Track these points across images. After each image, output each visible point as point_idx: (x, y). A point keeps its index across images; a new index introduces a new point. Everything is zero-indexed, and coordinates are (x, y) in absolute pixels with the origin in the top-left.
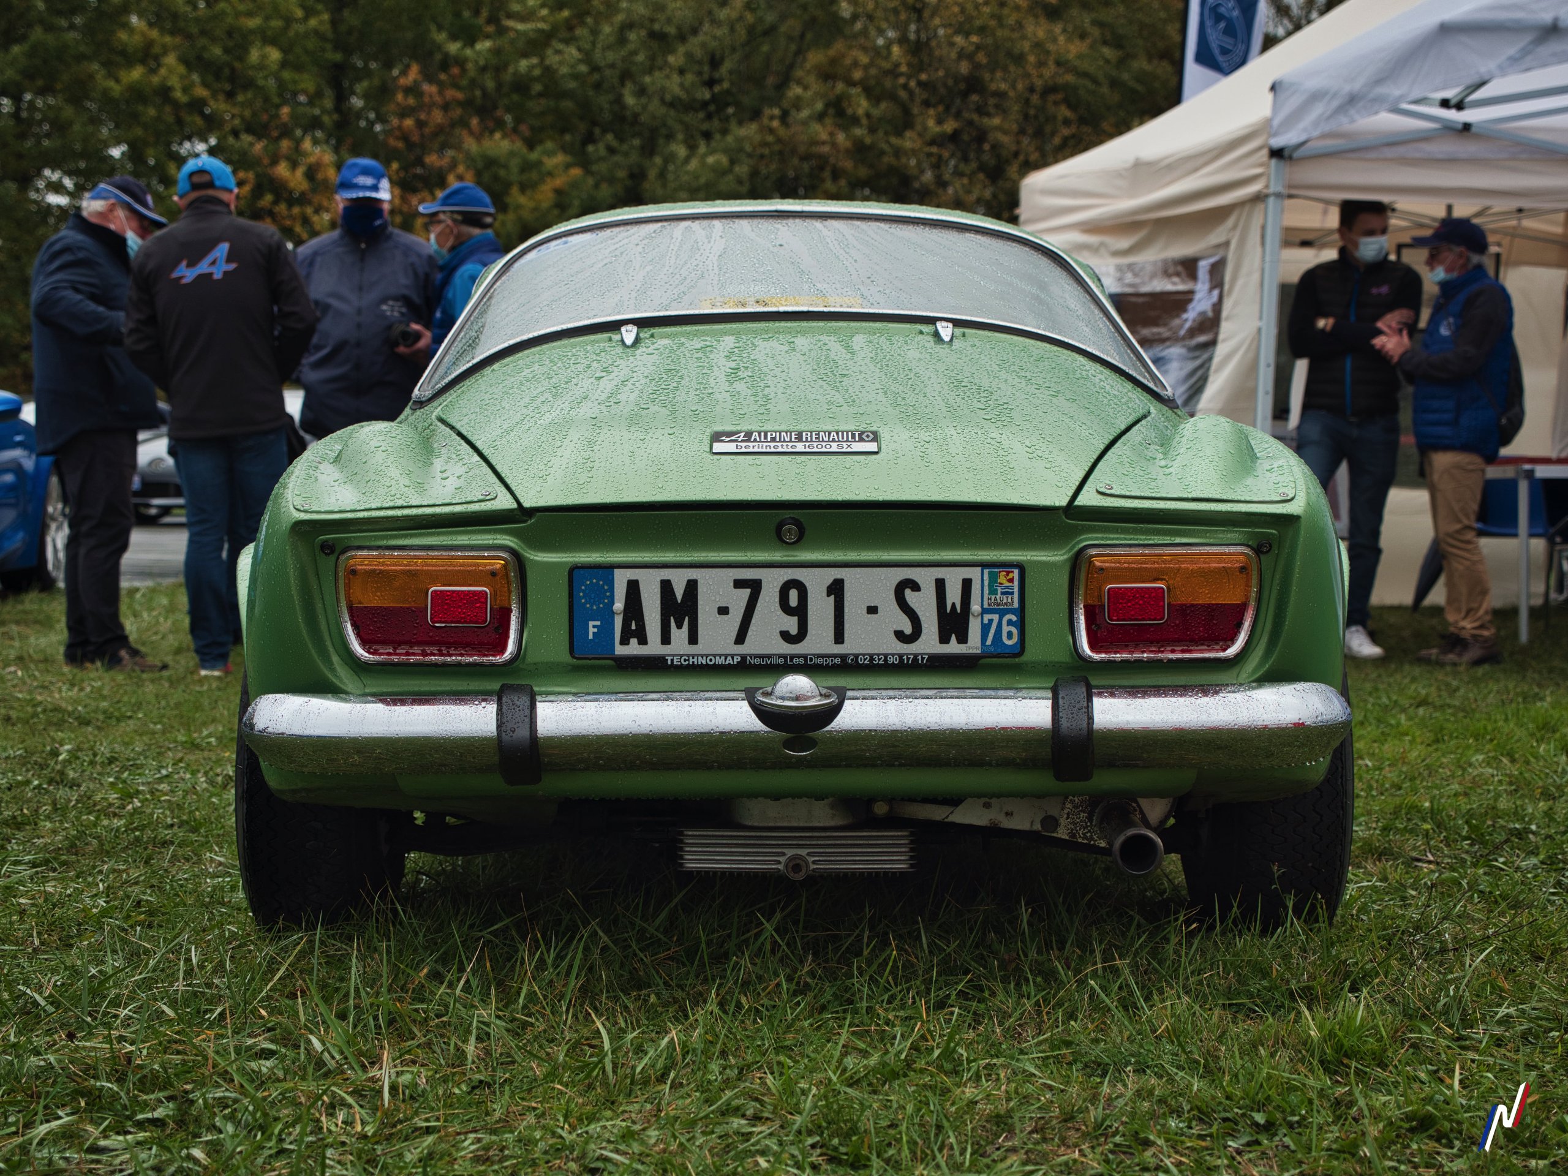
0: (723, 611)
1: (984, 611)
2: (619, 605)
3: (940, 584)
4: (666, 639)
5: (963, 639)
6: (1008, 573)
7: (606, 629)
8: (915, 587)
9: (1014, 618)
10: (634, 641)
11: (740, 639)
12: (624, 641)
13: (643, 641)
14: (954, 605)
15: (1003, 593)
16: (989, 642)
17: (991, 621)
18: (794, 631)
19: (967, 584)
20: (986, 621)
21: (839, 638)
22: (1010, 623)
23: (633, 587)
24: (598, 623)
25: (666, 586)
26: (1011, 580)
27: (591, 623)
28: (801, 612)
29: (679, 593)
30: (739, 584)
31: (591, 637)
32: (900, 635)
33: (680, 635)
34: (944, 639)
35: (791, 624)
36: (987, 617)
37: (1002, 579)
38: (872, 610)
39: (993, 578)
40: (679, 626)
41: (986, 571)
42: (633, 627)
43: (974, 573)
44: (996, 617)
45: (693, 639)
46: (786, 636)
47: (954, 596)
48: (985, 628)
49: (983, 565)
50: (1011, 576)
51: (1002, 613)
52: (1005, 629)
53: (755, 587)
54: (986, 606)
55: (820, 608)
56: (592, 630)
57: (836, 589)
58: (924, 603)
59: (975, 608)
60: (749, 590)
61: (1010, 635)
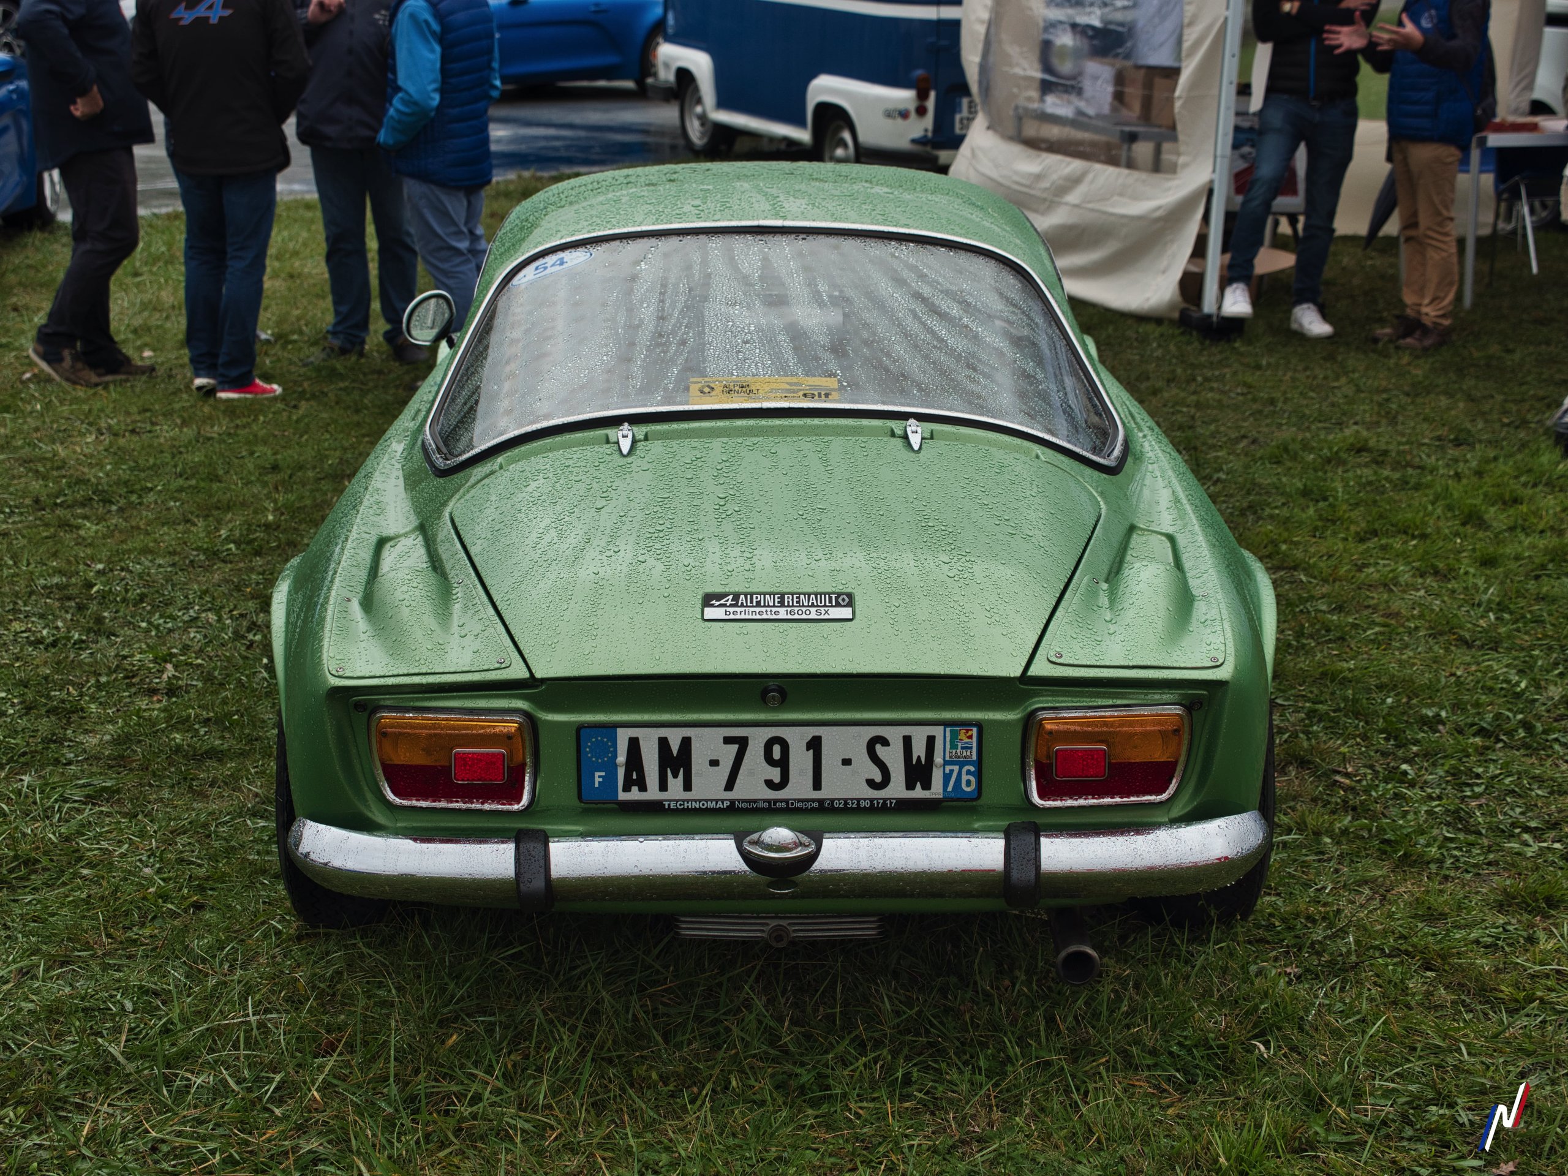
0: (714, 763)
1: (946, 763)
2: (621, 759)
3: (907, 741)
4: (663, 787)
5: (927, 786)
6: (967, 731)
7: (611, 778)
8: (885, 742)
9: (972, 769)
10: (635, 789)
11: (729, 786)
12: (627, 789)
13: (643, 788)
14: (919, 757)
15: (962, 748)
16: (950, 789)
17: (952, 771)
18: (777, 779)
19: (931, 740)
20: (947, 771)
21: (817, 785)
22: (968, 772)
23: (634, 745)
24: (603, 774)
25: (663, 743)
26: (970, 737)
27: (597, 774)
28: (783, 764)
29: (675, 749)
30: (728, 740)
31: (597, 785)
32: (871, 783)
33: (675, 784)
34: (910, 786)
35: (775, 774)
36: (948, 768)
37: (962, 736)
38: (847, 762)
39: (954, 736)
40: (675, 776)
41: (948, 729)
42: (635, 777)
43: (937, 731)
44: (956, 768)
45: (688, 786)
46: (769, 784)
47: (919, 750)
48: (947, 778)
49: (945, 724)
50: (970, 733)
51: (962, 765)
52: (965, 778)
53: (742, 743)
54: (947, 758)
55: (800, 761)
56: (597, 780)
57: (815, 745)
58: (893, 756)
59: (938, 759)
60: (736, 746)
61: (968, 783)
